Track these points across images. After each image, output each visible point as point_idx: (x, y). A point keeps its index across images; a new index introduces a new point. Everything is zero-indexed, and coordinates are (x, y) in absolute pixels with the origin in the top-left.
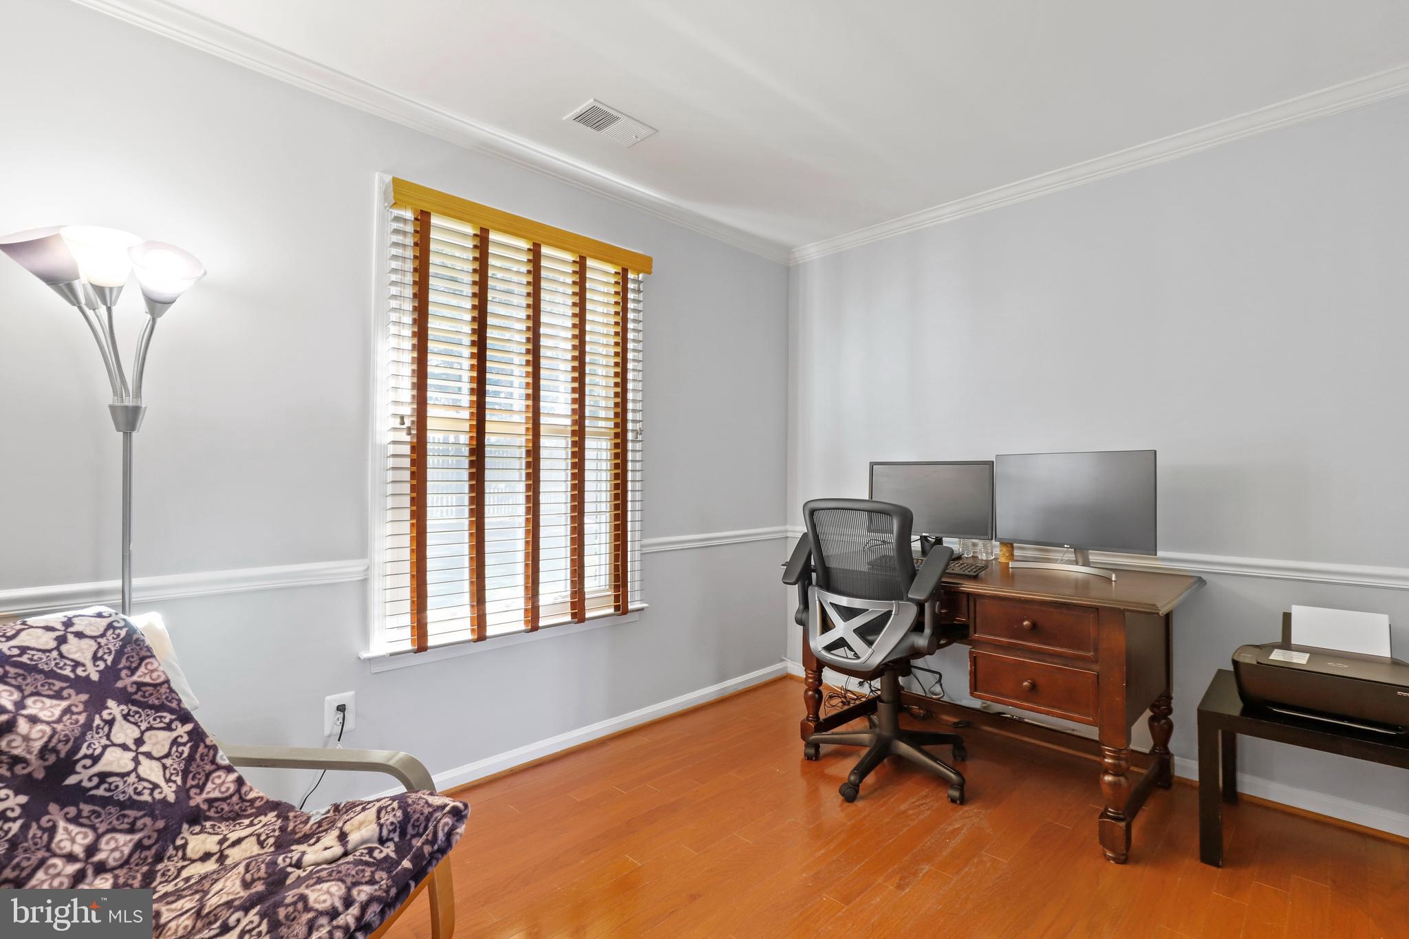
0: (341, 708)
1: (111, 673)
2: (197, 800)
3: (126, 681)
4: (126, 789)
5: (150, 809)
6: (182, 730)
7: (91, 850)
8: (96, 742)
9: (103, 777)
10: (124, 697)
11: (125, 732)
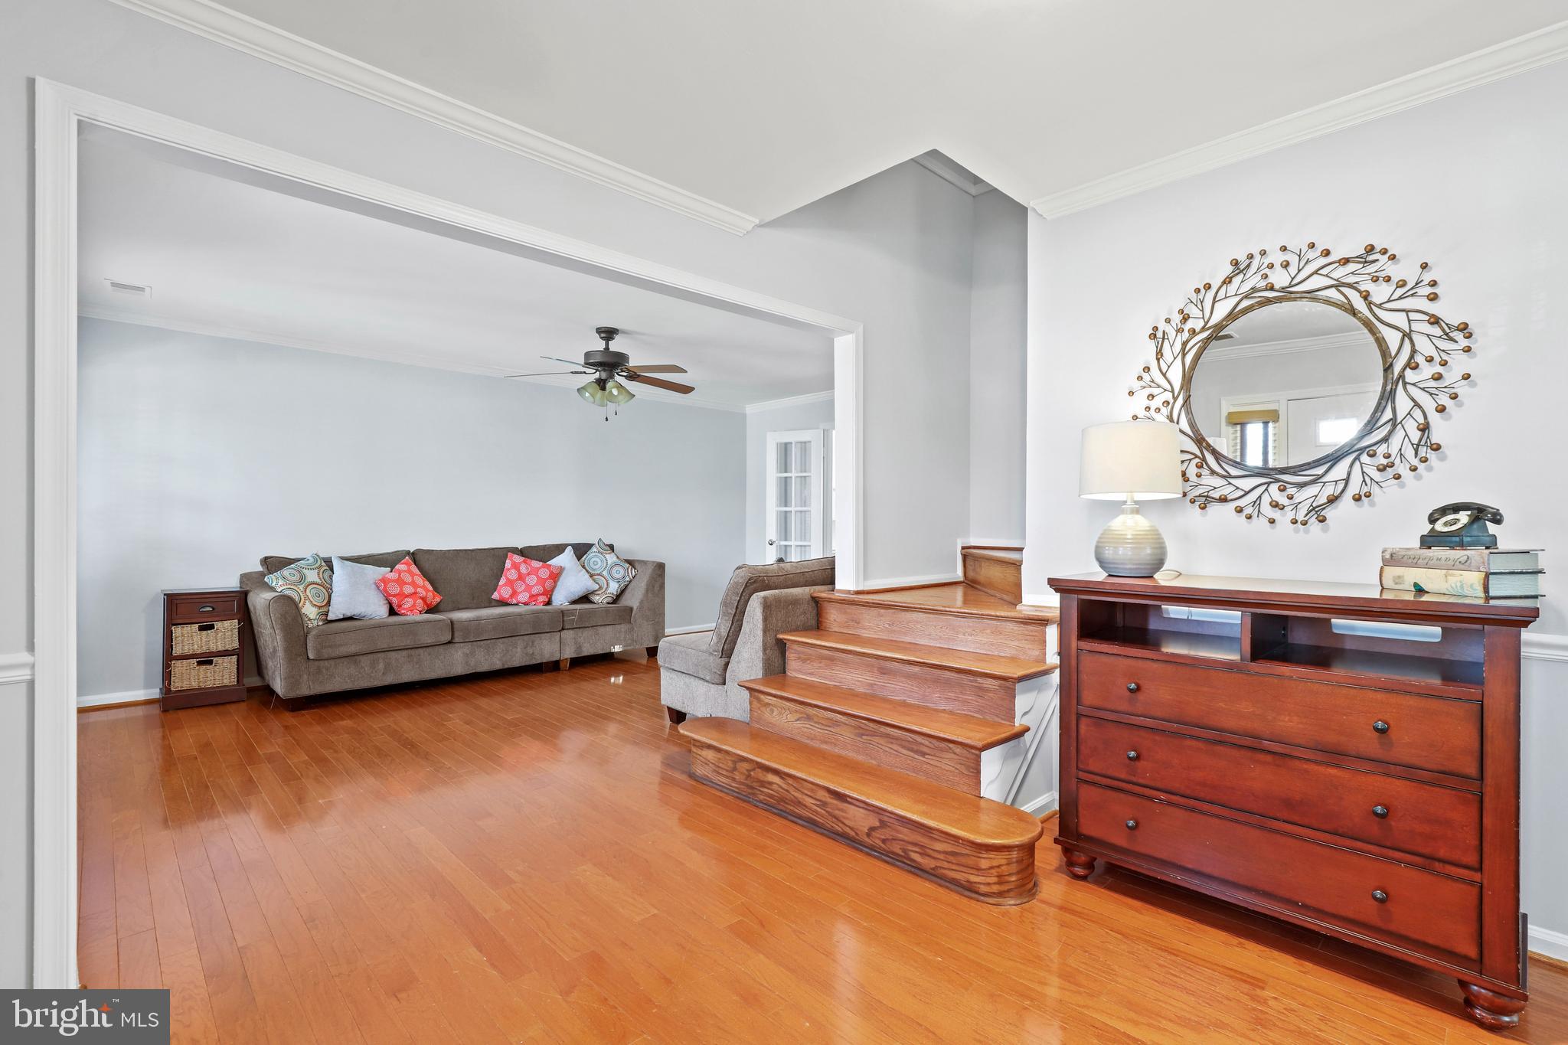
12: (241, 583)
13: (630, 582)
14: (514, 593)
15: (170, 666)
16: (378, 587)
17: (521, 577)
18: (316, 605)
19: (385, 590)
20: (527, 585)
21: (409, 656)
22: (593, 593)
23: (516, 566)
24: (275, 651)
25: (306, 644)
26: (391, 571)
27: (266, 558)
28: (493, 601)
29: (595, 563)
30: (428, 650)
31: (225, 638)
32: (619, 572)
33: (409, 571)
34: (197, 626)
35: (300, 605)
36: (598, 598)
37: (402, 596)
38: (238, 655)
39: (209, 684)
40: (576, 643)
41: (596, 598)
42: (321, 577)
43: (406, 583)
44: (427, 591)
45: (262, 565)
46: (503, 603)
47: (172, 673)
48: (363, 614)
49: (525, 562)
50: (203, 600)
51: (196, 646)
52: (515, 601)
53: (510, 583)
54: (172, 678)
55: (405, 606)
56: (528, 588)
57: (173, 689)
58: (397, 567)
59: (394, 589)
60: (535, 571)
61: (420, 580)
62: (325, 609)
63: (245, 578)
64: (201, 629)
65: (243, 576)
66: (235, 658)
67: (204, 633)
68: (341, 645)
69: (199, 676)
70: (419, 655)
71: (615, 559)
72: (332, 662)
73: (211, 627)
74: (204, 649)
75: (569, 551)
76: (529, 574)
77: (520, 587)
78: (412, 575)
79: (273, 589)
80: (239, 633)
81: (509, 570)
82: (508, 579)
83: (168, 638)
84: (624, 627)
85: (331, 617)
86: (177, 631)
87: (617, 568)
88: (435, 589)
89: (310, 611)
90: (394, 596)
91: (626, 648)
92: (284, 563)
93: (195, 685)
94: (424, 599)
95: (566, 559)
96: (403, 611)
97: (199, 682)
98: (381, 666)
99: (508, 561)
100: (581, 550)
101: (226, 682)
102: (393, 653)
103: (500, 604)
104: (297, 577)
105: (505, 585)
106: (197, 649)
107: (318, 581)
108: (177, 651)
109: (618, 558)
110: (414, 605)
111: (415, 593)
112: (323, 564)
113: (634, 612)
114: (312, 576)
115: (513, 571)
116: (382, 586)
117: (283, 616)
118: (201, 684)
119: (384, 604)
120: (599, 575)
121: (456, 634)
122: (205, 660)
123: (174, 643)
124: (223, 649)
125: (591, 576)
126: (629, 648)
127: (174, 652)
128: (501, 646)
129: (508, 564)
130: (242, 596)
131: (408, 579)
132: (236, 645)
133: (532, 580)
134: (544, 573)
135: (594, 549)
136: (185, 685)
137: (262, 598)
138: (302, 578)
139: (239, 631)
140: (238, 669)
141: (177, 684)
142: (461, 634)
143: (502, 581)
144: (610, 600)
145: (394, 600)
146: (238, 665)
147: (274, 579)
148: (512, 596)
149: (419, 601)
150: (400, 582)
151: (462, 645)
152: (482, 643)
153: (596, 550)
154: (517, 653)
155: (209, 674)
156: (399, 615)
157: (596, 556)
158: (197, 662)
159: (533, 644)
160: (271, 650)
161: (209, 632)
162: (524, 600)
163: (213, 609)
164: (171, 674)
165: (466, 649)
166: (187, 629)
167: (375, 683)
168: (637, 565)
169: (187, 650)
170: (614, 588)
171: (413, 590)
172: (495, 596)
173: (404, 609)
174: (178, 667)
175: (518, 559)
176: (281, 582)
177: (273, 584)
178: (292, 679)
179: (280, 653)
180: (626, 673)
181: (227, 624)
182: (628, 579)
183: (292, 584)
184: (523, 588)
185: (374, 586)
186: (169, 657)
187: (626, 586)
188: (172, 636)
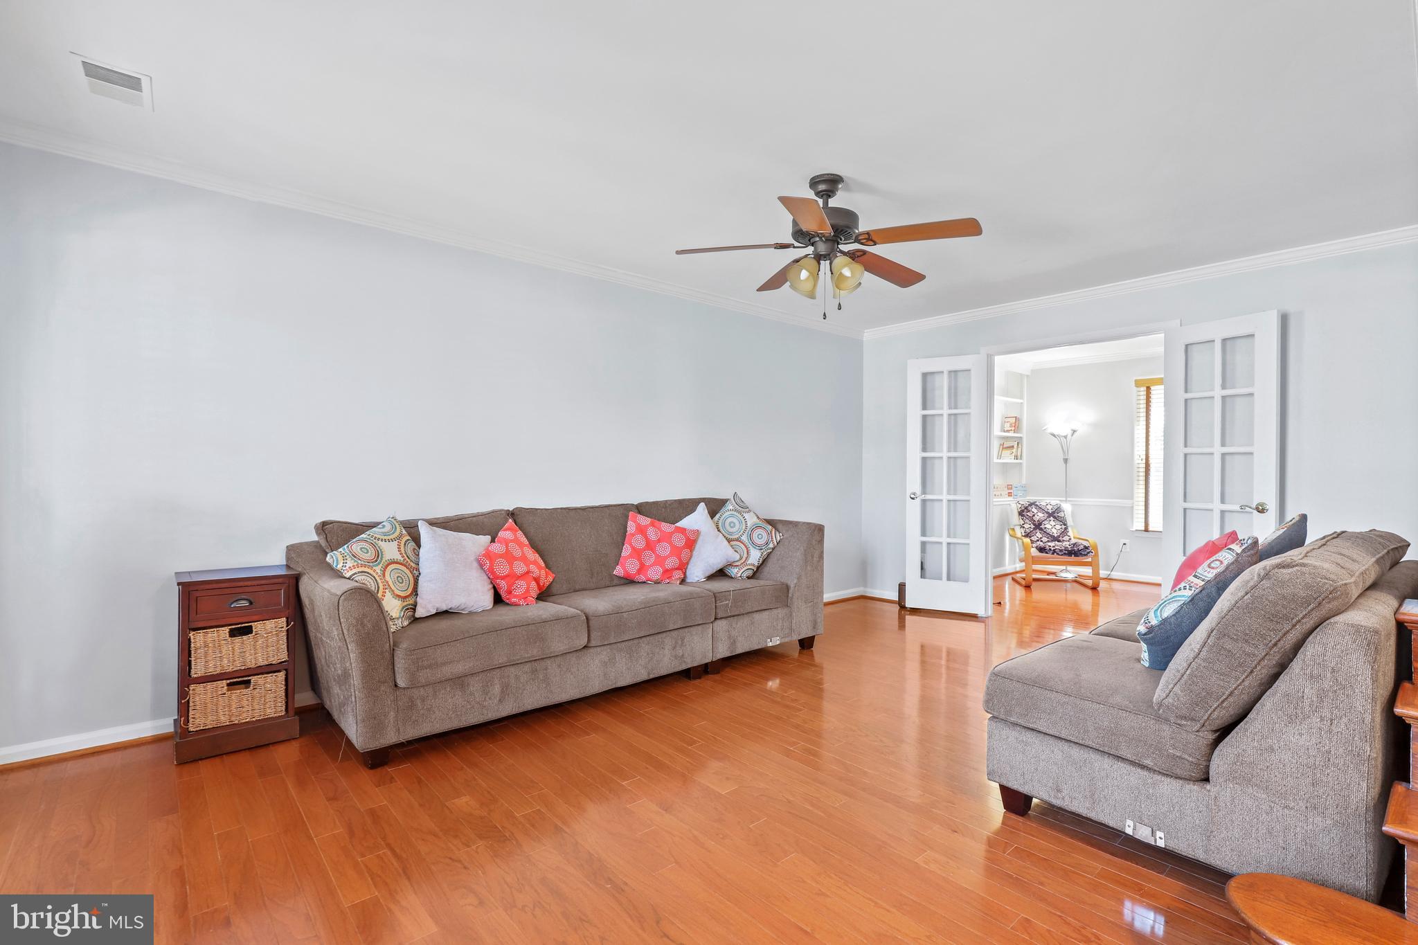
0: (1125, 544)
1: (1054, 512)
2: (1061, 539)
3: (1056, 515)
4: (1048, 531)
5: (1051, 536)
6: (1063, 527)
7: (1041, 538)
8: (1046, 522)
9: (1045, 528)
10: (1054, 517)
11: (1053, 523)
12: (288, 558)
13: (773, 549)
14: (642, 568)
15: (187, 693)
16: (481, 566)
17: (650, 546)
18: (399, 596)
19: (491, 570)
20: (658, 556)
21: (534, 671)
22: (730, 565)
23: (642, 530)
24: (346, 675)
25: (393, 664)
26: (493, 541)
27: (324, 524)
28: (614, 577)
29: (732, 525)
30: (558, 660)
31: (267, 646)
32: (761, 537)
33: (516, 541)
34: (227, 629)
35: (380, 595)
36: (735, 570)
37: (512, 577)
38: (286, 670)
39: (246, 717)
40: (730, 637)
41: (733, 571)
42: (403, 552)
43: (515, 559)
44: (540, 568)
45: (318, 534)
46: (629, 581)
47: (191, 704)
48: (463, 607)
49: (652, 525)
50: (234, 591)
51: (225, 661)
52: (643, 578)
53: (637, 553)
54: (191, 712)
55: (518, 592)
56: (660, 561)
57: (191, 729)
58: (501, 534)
59: (502, 568)
60: (666, 537)
61: (532, 555)
62: (411, 601)
63: (293, 551)
64: (233, 634)
65: (290, 549)
66: (282, 675)
67: (238, 640)
68: (444, 664)
69: (230, 706)
70: (546, 669)
71: (755, 519)
72: (430, 690)
73: (248, 631)
74: (238, 666)
75: (702, 508)
76: (659, 541)
77: (649, 559)
78: (521, 545)
79: (338, 575)
80: (287, 638)
81: (633, 535)
82: (633, 548)
83: (185, 650)
84: (781, 612)
85: (420, 612)
86: (197, 638)
87: (759, 531)
88: (547, 566)
89: (393, 606)
90: (503, 578)
91: (783, 641)
92: (351, 531)
93: (224, 720)
94: (537, 580)
95: (697, 520)
96: (514, 600)
97: (230, 716)
98: (497, 689)
99: (630, 523)
100: (715, 507)
101: (271, 712)
102: (512, 669)
103: (623, 581)
104: (370, 555)
105: (631, 556)
106: (228, 666)
107: (398, 557)
108: (198, 670)
109: (758, 517)
110: (527, 591)
111: (528, 572)
112: (404, 532)
113: (791, 591)
114: (391, 551)
115: (639, 537)
116: (486, 562)
117: (360, 622)
118: (233, 719)
119: (489, 590)
120: (737, 540)
121: (594, 635)
122: (240, 680)
123: (192, 659)
124: (266, 663)
125: (729, 541)
126: (787, 640)
127: (193, 671)
128: (645, 647)
129: (631, 526)
130: (293, 582)
131: (517, 552)
132: (284, 656)
133: (664, 549)
134: (679, 541)
135: (729, 506)
136: (210, 722)
137: (324, 589)
138: (379, 554)
139: (288, 635)
140: (286, 690)
141: (198, 721)
142: (599, 634)
143: (626, 551)
144: (750, 573)
145: (503, 585)
146: (286, 685)
147: (340, 558)
148: (639, 571)
149: (533, 584)
150: (509, 557)
151: (599, 649)
152: (623, 645)
153: (731, 507)
154: (664, 656)
155: (245, 703)
156: (508, 604)
157: (732, 516)
158: (228, 685)
159: (682, 643)
160: (340, 672)
161: (245, 637)
162: (656, 577)
163: (251, 603)
164: (188, 706)
165: (604, 654)
166: (212, 635)
167: (490, 715)
168: (780, 526)
169: (213, 669)
170: (755, 557)
171: (525, 569)
172: (619, 571)
173: (516, 596)
174: (199, 694)
175: (644, 521)
176: (350, 563)
177: (339, 567)
178: (374, 721)
179: (356, 680)
180: (782, 674)
181: (270, 624)
182: (771, 546)
183: (365, 566)
184: (653, 560)
185: (475, 564)
186: (186, 679)
187: (769, 554)
188: (190, 645)
